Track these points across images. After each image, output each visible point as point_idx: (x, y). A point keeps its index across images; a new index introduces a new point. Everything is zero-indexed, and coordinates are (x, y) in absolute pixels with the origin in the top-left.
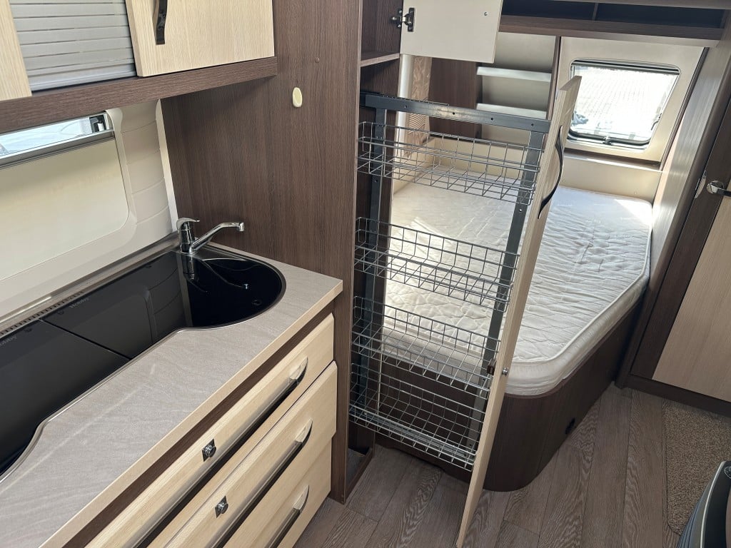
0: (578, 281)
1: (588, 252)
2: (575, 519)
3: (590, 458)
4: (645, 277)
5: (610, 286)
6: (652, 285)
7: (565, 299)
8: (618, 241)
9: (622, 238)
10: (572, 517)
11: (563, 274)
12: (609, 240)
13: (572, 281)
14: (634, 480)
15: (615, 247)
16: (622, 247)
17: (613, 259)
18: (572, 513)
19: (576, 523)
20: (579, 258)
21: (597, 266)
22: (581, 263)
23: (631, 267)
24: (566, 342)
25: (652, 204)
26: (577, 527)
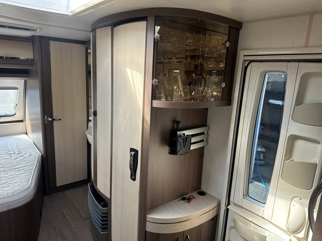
0: (19, 164)
1: (15, 155)
2: (59, 236)
3: (52, 219)
4: (40, 154)
5: (31, 161)
6: (44, 156)
7: (19, 171)
8: (23, 148)
9: (24, 147)
10: (58, 237)
11: (12, 164)
12: (20, 149)
13: (17, 165)
14: (68, 215)
15: (24, 150)
16: (27, 149)
17: (26, 154)
18: (57, 236)
19: (60, 237)
20: (13, 158)
21: (22, 158)
22: (16, 159)
23: (34, 153)
24: (29, 180)
25: (27, 134)
26: (61, 238)
